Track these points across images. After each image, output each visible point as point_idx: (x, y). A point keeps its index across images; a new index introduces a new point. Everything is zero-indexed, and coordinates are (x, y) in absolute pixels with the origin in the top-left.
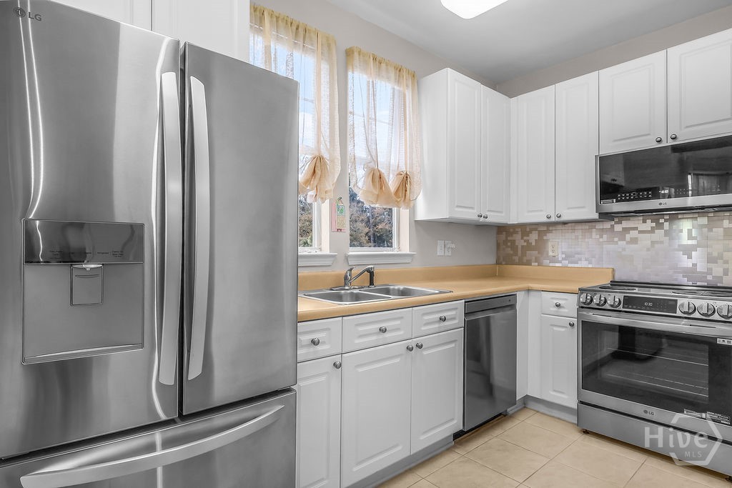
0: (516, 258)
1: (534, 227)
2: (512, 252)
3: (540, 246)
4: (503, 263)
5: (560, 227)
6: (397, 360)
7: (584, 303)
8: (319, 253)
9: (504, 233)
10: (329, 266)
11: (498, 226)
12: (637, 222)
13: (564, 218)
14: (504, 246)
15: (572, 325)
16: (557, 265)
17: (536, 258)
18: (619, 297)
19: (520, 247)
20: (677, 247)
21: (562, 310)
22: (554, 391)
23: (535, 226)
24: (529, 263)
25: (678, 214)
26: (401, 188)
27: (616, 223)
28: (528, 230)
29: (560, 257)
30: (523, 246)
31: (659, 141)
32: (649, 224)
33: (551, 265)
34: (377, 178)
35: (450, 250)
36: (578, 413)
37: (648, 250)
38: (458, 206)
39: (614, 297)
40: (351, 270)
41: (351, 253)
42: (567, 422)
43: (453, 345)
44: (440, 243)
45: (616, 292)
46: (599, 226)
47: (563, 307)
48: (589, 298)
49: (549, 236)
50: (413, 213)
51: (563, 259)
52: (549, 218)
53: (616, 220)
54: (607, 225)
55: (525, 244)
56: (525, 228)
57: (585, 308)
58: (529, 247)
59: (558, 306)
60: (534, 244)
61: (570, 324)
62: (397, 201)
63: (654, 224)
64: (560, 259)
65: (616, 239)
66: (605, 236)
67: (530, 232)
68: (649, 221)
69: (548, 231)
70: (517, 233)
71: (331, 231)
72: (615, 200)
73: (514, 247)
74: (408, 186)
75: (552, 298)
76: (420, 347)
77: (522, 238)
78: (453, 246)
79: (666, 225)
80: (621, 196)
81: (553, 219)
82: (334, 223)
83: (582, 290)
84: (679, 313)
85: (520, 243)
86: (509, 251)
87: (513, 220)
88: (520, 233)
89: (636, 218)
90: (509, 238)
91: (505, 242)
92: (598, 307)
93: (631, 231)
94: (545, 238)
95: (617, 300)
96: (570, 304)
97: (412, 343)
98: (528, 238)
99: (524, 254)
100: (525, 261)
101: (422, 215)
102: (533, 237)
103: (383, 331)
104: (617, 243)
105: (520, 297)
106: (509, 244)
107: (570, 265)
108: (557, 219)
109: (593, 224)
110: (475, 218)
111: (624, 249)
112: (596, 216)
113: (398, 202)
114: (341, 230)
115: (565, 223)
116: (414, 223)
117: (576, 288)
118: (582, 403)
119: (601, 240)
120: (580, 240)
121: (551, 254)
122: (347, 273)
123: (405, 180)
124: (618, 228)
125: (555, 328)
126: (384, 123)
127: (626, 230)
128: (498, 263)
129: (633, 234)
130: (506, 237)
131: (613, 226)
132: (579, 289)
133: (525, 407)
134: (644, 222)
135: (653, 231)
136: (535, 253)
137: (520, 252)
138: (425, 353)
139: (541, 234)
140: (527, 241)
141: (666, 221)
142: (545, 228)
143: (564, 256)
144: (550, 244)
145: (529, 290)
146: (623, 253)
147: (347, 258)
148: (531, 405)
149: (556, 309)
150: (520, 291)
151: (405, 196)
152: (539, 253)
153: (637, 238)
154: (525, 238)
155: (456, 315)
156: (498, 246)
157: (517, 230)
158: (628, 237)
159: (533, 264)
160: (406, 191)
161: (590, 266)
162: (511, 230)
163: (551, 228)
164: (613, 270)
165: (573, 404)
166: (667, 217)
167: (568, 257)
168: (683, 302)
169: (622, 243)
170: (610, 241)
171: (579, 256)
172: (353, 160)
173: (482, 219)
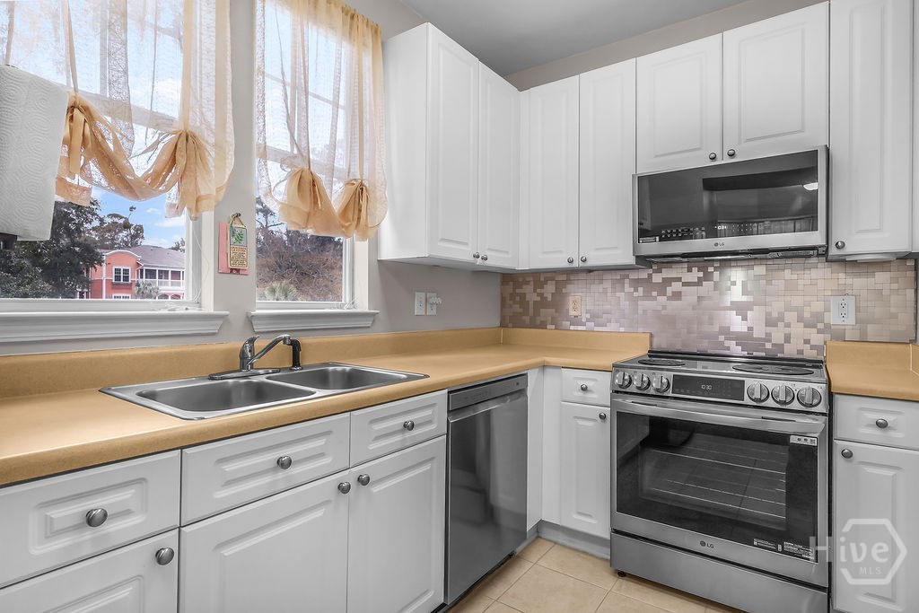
0: (527, 319)
1: (549, 275)
2: (521, 310)
3: (558, 302)
4: (510, 325)
5: (583, 276)
6: (319, 513)
7: (620, 386)
8: (193, 311)
9: (511, 283)
10: (214, 334)
11: (503, 274)
12: (680, 270)
13: (590, 263)
14: (511, 302)
15: (603, 417)
16: (580, 328)
17: (553, 318)
18: (668, 376)
19: (531, 303)
20: (729, 305)
21: (589, 395)
22: (579, 513)
23: (551, 274)
24: (543, 326)
25: (730, 260)
26: (352, 205)
27: (655, 271)
28: (542, 279)
29: (585, 317)
30: (535, 302)
31: (713, 159)
32: (695, 275)
33: (572, 328)
34: (308, 186)
35: (435, 307)
36: (611, 544)
37: (693, 309)
38: (442, 240)
39: (661, 377)
40: (252, 341)
41: (258, 312)
42: (597, 557)
43: (427, 467)
44: (420, 296)
45: (662, 369)
46: (634, 275)
47: (591, 391)
48: (627, 377)
49: (570, 288)
50: (375, 247)
51: (588, 320)
52: (571, 262)
53: (655, 267)
54: (643, 275)
55: (539, 299)
56: (539, 277)
57: (621, 392)
58: (543, 303)
59: (584, 389)
60: (550, 299)
61: (600, 416)
62: (343, 227)
63: (701, 274)
64: (584, 320)
65: (655, 294)
66: (641, 289)
67: (545, 282)
68: (695, 269)
69: (568, 281)
70: (528, 283)
71: (219, 272)
72: (657, 238)
73: (523, 302)
74: (363, 203)
75: (576, 378)
76: (364, 481)
77: (535, 292)
78: (439, 301)
79: (716, 274)
80: (666, 232)
81: (576, 264)
82: (223, 257)
83: (617, 367)
84: (747, 401)
85: (532, 297)
86: (517, 308)
87: (523, 266)
88: (532, 283)
89: (679, 266)
90: (518, 291)
91: (512, 296)
92: (639, 392)
93: (673, 283)
94: (564, 291)
95: (664, 381)
96: (601, 386)
97: (349, 477)
98: (542, 291)
99: (537, 313)
100: (538, 322)
101: (389, 252)
102: (549, 289)
103: (283, 464)
104: (655, 299)
105: (532, 376)
106: (518, 298)
107: (596, 329)
108: (581, 264)
109: (626, 272)
110: (471, 259)
111: (664, 307)
112: (631, 260)
113: (347, 228)
114: (238, 271)
115: (590, 271)
116: (376, 264)
117: (608, 361)
118: (617, 532)
119: (636, 294)
120: (609, 294)
121: (572, 313)
122: (244, 346)
123: (358, 194)
124: (657, 278)
125: (581, 422)
126: (323, 99)
127: (668, 281)
128: (503, 325)
129: (676, 286)
130: (514, 290)
131: (650, 276)
132: (614, 366)
133: (539, 537)
134: (690, 270)
135: (699, 283)
136: (551, 311)
137: (531, 311)
138: (376, 489)
139: (560, 286)
140: (541, 295)
141: (716, 269)
142: (564, 277)
143: (588, 316)
144: (571, 299)
145: (544, 366)
146: (663, 312)
147: (250, 320)
148: (547, 533)
149: (581, 394)
150: (532, 368)
151: (359, 218)
152: (556, 312)
153: (680, 292)
154: (539, 291)
155: (434, 417)
156: (503, 300)
157: (528, 279)
158: (669, 290)
159: (548, 327)
160: (360, 211)
161: (622, 330)
162: (521, 280)
163: (572, 278)
164: (651, 336)
165: (605, 533)
166: (717, 265)
167: (594, 317)
168: (753, 383)
169: (662, 299)
170: (647, 296)
171: (609, 316)
172: (261, 150)
173: (479, 261)
